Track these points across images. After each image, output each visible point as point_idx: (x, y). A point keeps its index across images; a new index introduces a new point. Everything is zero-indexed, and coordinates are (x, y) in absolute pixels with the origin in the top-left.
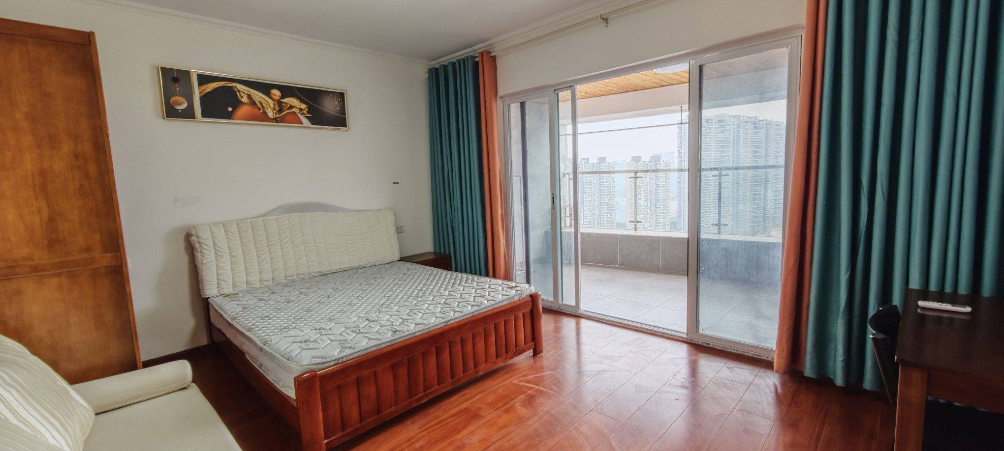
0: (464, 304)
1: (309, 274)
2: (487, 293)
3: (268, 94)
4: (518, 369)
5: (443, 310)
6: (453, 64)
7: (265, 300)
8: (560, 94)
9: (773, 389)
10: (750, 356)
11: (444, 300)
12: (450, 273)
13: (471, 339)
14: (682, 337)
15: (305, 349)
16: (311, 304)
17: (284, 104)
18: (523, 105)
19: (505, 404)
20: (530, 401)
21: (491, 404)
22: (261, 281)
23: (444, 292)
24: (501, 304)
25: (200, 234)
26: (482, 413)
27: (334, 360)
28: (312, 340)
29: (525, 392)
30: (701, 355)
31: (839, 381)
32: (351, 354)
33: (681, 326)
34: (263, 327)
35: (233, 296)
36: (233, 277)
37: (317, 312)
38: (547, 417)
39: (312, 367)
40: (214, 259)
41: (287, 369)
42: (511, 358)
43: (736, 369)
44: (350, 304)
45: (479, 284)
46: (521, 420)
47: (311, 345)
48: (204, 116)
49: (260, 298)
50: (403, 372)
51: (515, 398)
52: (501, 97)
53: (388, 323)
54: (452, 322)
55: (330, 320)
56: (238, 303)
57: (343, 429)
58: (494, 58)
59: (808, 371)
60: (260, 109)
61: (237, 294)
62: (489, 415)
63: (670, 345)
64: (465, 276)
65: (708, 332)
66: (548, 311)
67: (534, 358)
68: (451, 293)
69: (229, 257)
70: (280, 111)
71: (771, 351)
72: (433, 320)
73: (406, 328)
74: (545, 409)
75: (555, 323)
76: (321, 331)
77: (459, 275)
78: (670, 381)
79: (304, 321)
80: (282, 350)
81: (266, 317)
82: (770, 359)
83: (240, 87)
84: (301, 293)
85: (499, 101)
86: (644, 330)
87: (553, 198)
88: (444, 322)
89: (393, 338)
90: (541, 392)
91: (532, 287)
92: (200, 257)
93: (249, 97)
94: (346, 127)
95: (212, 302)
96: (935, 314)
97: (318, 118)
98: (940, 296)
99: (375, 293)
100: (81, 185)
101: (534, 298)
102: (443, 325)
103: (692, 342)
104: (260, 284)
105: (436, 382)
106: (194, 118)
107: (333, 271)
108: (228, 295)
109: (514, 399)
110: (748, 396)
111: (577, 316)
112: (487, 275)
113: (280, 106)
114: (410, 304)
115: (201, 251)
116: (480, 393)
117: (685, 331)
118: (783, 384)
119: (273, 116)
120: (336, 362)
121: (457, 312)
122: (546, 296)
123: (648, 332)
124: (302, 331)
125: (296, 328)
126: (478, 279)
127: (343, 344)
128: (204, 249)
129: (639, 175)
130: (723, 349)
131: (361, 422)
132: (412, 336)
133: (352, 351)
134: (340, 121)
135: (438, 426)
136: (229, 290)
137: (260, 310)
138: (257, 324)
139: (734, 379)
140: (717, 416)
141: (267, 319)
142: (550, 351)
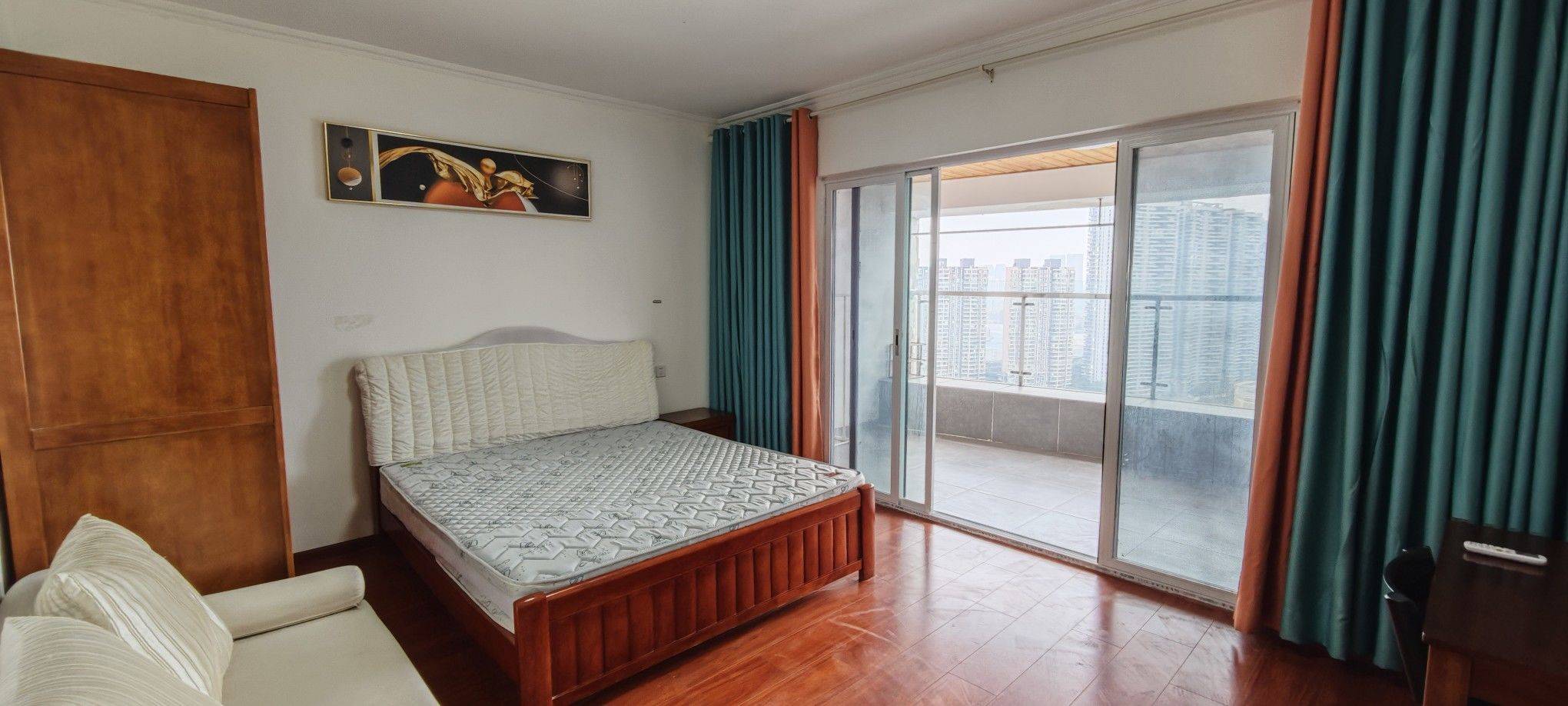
0: (759, 497)
1: (524, 435)
2: (793, 483)
3: (478, 166)
4: (835, 601)
5: (729, 506)
6: (752, 125)
7: (461, 475)
8: (914, 178)
9: (1230, 656)
10: (1195, 600)
11: (728, 490)
12: (735, 445)
13: (769, 553)
14: (1090, 564)
15: (527, 559)
16: (530, 486)
17: (499, 181)
18: (856, 192)
19: (817, 655)
20: (855, 651)
21: (798, 655)
22: (454, 444)
23: (727, 476)
24: (815, 501)
25: (371, 372)
26: (782, 666)
27: (571, 578)
28: (536, 544)
29: (847, 638)
30: (1119, 594)
31: (1336, 650)
32: (594, 570)
33: (1088, 547)
34: (462, 519)
35: (414, 466)
36: (415, 437)
37: (539, 499)
38: (879, 679)
39: (539, 587)
40: (390, 409)
41: (504, 589)
42: (826, 584)
43: (1174, 621)
44: (587, 489)
45: (781, 466)
46: (842, 682)
47: (537, 553)
48: (384, 197)
49: (455, 471)
50: (667, 599)
51: (832, 646)
52: (823, 179)
53: (647, 523)
54: (741, 526)
55: (561, 512)
56: (424, 477)
57: (578, 682)
58: (816, 118)
59: (1287, 630)
60: (465, 188)
61: (421, 463)
62: (793, 671)
63: (1071, 575)
64: (758, 451)
65: (1131, 559)
66: (883, 509)
67: (860, 586)
68: (740, 479)
69: (410, 407)
70: (494, 190)
71: (1230, 594)
72: (714, 523)
73: (674, 533)
74: (877, 667)
75: (892, 529)
76: (549, 530)
77: (750, 449)
78: (1071, 634)
79: (521, 512)
80: (494, 557)
81: (466, 503)
82: (1228, 608)
83: (438, 154)
84: (514, 466)
85: (820, 184)
86: (1029, 549)
87: (897, 337)
88: (730, 526)
89: (656, 548)
90: (871, 639)
91: (862, 477)
92: (370, 406)
93: (451, 169)
94: (588, 215)
95: (383, 473)
96: (1490, 564)
97: (549, 202)
98: (1501, 538)
99: (624, 472)
100: (225, 308)
101: (863, 492)
102: (728, 530)
103: (1106, 572)
104: (454, 449)
105: (715, 617)
106: (371, 199)
107: (560, 433)
108: (407, 465)
109: (829, 648)
110: (1191, 666)
111: (928, 521)
112: (790, 452)
113: (494, 185)
114: (677, 494)
115: (372, 396)
116: (777, 636)
117: (1096, 555)
118: (1248, 648)
119: (484, 198)
120: (573, 581)
121: (750, 510)
122: (881, 487)
123: (1037, 551)
124: (521, 529)
125: (511, 523)
126: (778, 458)
127: (582, 552)
128: (377, 394)
129: (1028, 300)
130: (1155, 585)
131: (604, 672)
132: (684, 545)
133: (597, 565)
134: (579, 206)
135: (716, 684)
136: (408, 455)
137: (456, 491)
138: (454, 513)
139: (1169, 637)
140: (1142, 693)
141: (467, 505)
142: (885, 574)
